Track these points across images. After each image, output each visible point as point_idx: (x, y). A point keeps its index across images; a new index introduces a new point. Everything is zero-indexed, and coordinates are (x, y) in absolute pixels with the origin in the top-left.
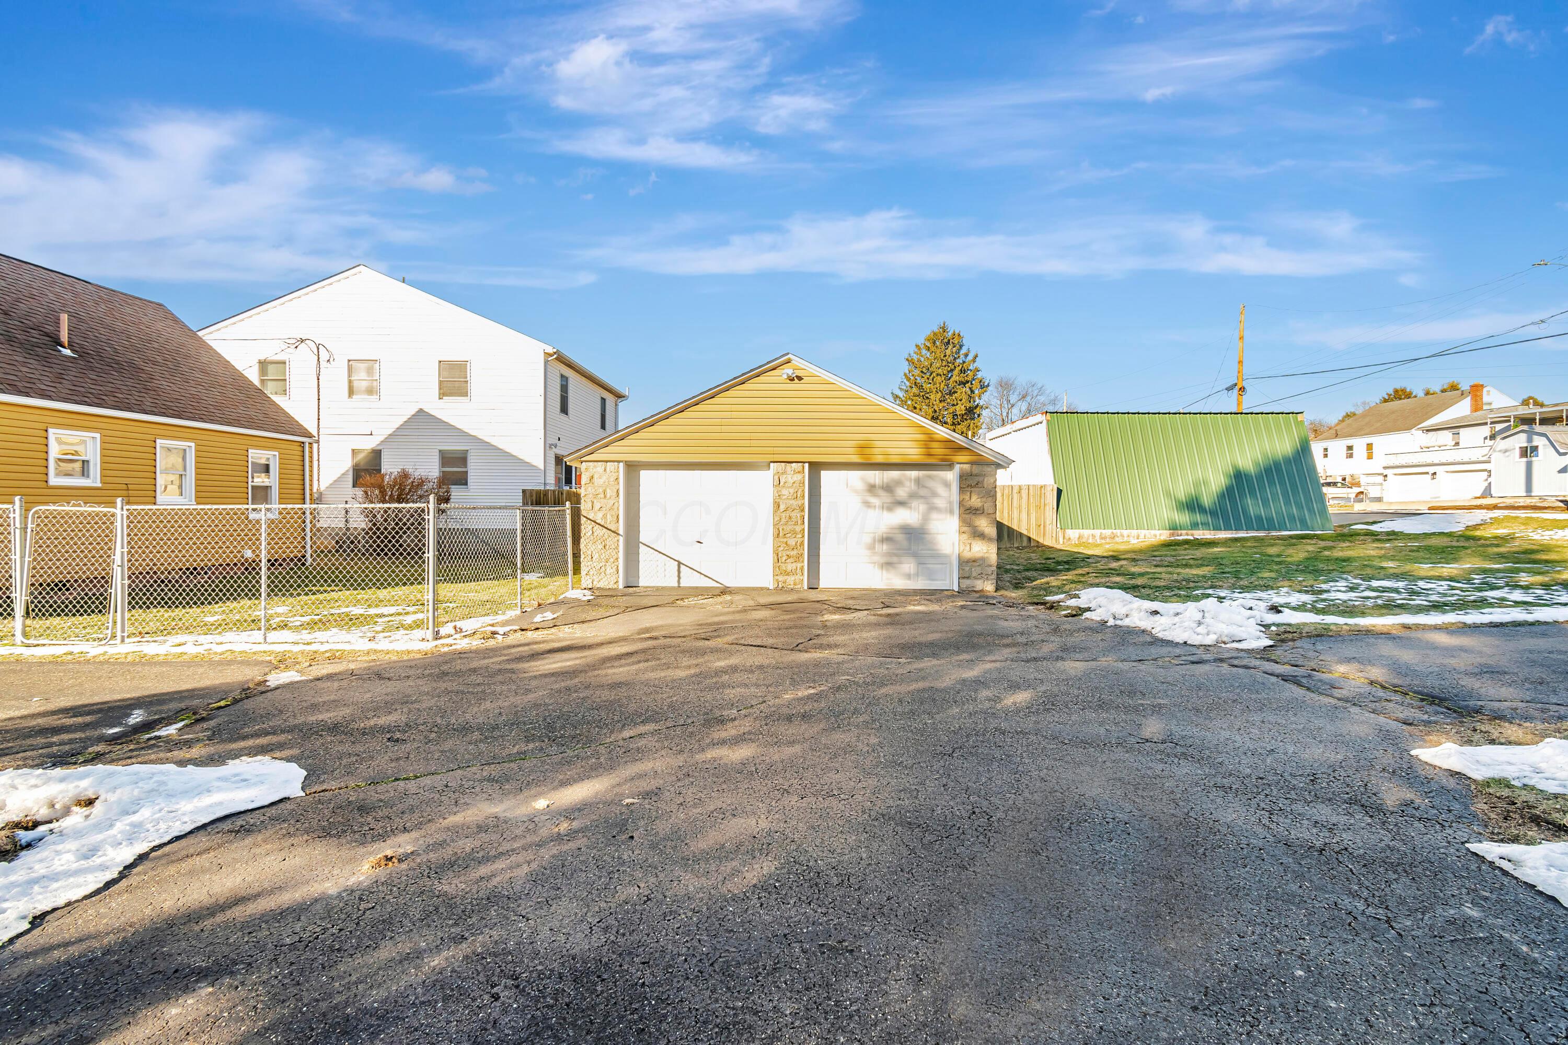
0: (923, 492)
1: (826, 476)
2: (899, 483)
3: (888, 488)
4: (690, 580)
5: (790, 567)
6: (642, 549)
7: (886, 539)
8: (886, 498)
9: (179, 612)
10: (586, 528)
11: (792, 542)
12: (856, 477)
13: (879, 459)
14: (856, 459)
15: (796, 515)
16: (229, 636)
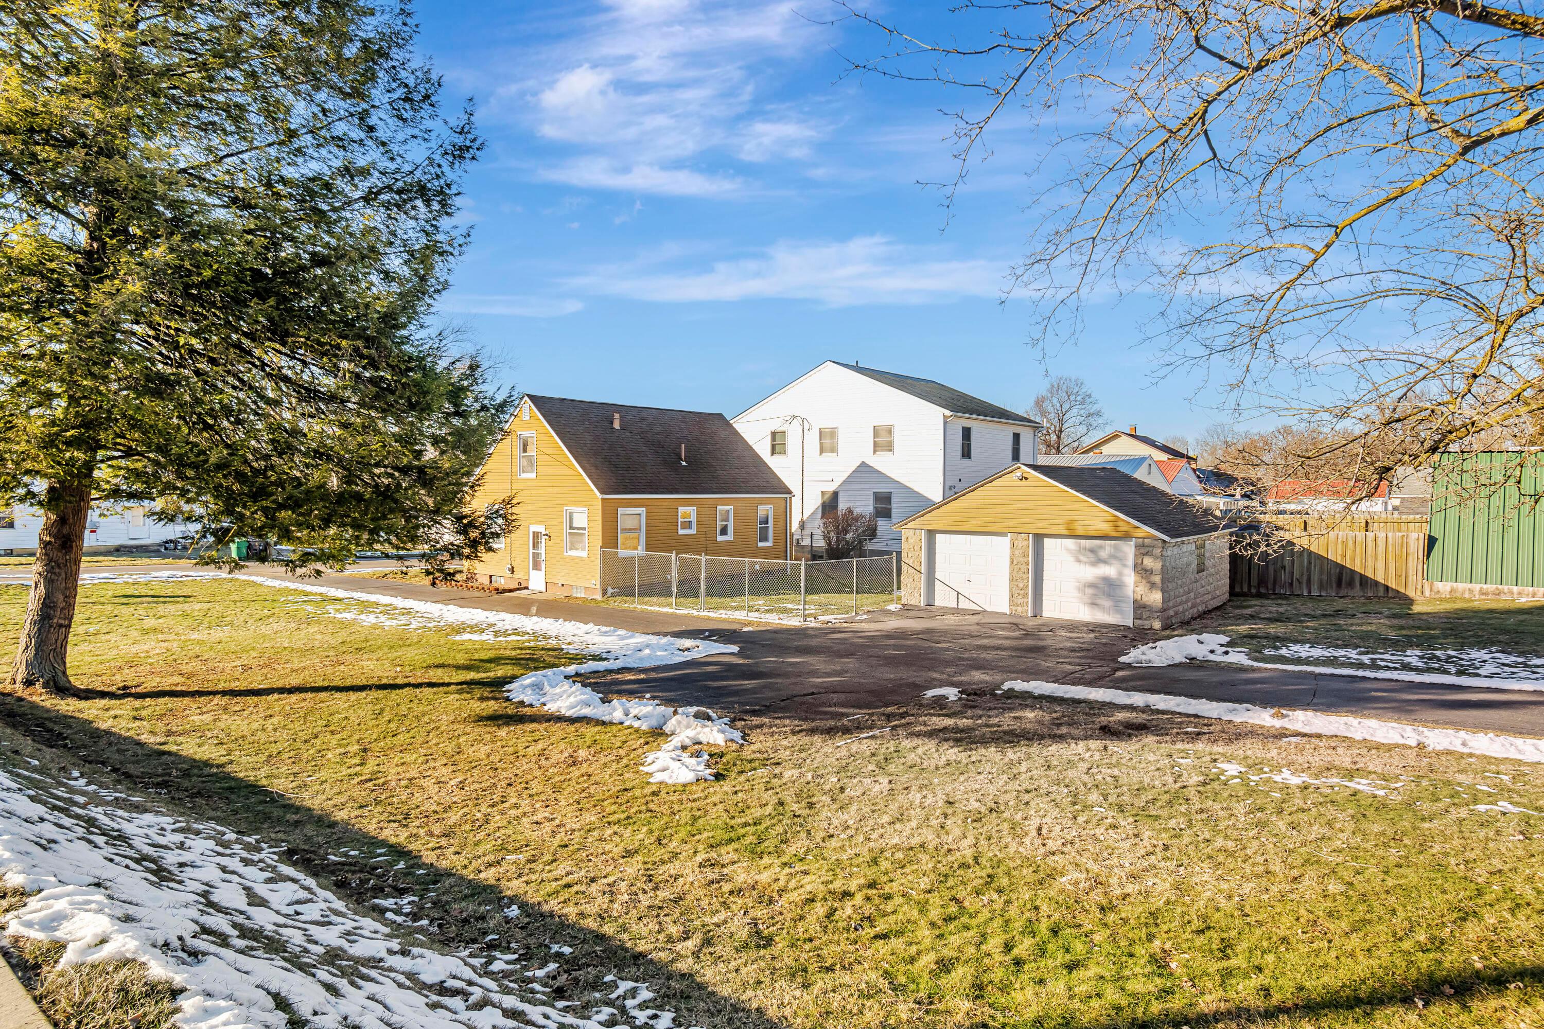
0: (1118, 555)
1: (1047, 542)
2: (1101, 547)
3: (1092, 551)
4: (964, 604)
5: (1020, 601)
6: (937, 582)
7: (1092, 585)
8: (1091, 557)
9: (723, 600)
10: (904, 568)
11: (1021, 585)
12: (1070, 543)
13: (1081, 533)
14: (1065, 532)
15: (1024, 567)
16: (737, 613)
